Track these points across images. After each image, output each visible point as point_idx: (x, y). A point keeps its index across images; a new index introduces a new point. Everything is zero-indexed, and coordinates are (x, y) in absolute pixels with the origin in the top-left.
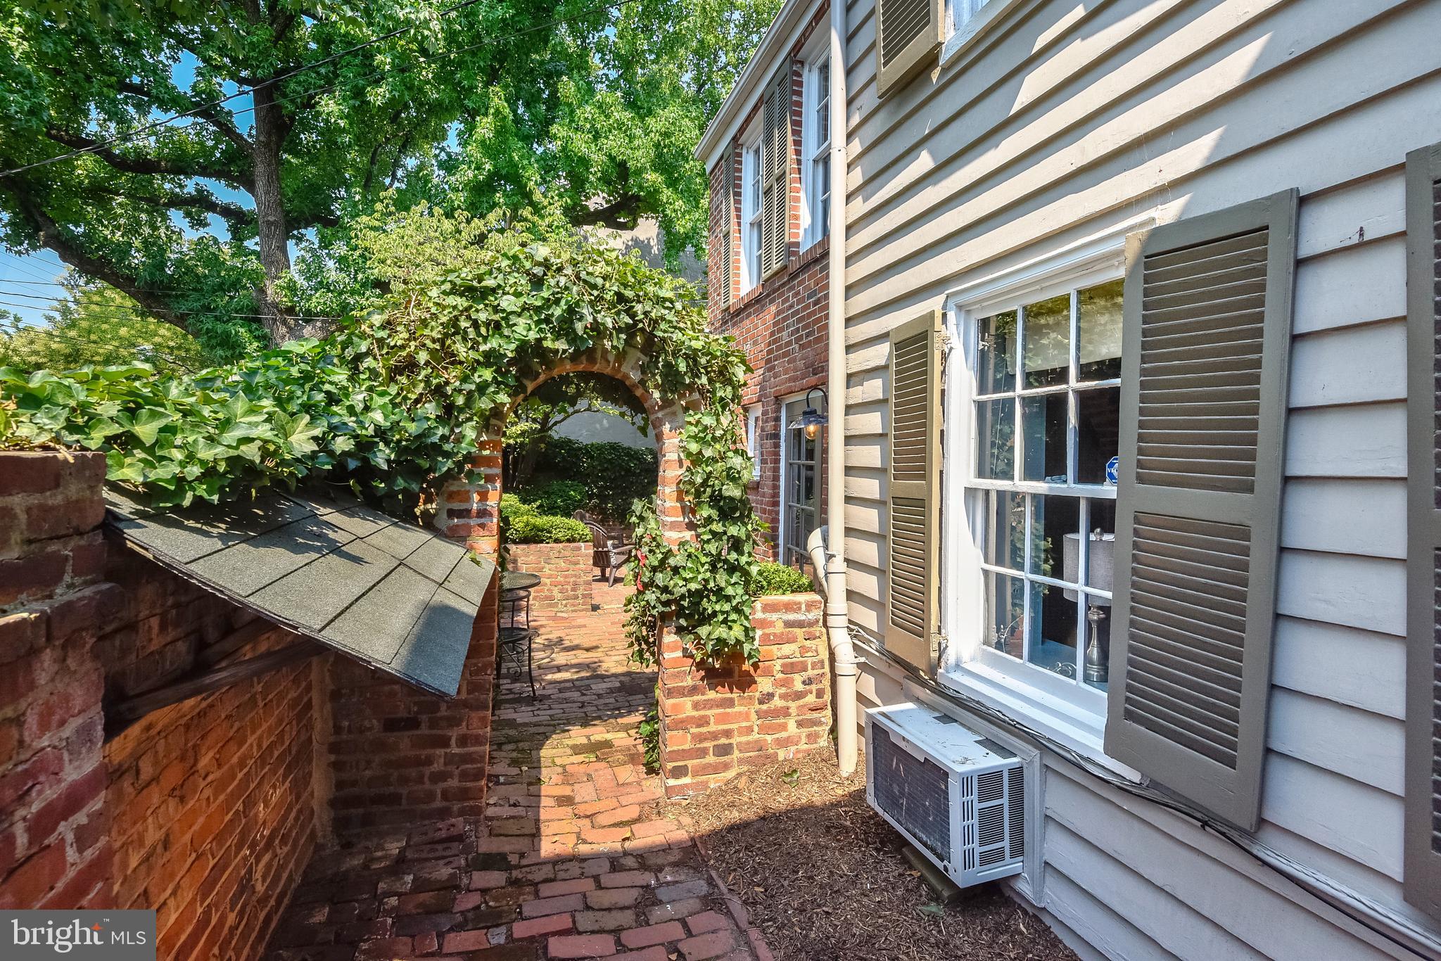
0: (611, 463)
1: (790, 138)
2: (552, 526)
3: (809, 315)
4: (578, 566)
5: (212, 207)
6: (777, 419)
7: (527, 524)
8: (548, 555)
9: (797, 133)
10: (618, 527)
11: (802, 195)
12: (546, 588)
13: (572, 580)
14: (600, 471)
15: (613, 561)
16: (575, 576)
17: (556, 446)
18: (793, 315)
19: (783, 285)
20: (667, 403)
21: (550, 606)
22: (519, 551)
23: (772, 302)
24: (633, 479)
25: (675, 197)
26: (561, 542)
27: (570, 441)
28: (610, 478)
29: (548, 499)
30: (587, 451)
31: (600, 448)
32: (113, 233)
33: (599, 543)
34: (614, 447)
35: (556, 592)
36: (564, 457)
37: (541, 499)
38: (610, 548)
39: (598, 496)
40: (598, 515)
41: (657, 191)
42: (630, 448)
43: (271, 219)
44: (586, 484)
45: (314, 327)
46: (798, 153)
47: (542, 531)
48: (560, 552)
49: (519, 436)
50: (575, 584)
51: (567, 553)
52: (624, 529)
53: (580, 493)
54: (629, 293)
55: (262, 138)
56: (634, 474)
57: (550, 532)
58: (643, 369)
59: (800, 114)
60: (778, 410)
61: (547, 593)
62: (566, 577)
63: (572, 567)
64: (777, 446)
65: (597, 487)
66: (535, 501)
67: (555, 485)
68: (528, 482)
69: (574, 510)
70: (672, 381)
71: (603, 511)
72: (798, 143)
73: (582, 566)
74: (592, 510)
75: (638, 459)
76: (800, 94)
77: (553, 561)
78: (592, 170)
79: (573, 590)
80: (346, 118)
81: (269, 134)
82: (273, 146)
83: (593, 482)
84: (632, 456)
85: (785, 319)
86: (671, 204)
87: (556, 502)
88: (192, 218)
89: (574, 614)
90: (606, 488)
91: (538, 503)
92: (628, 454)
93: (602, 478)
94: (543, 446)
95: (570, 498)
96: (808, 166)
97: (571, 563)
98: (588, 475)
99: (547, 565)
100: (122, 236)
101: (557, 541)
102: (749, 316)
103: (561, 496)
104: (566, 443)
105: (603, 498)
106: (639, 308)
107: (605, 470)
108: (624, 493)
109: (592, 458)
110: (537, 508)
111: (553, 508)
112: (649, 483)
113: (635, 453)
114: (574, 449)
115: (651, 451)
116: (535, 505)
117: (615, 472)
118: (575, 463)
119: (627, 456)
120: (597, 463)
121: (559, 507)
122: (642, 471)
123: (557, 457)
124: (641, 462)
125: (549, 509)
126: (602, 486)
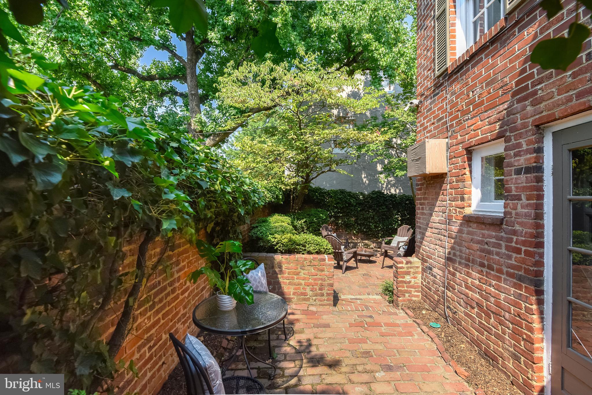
0: (341, 200)
2: (306, 242)
4: (323, 273)
5: (176, 93)
6: (540, 150)
7: (290, 240)
8: (303, 264)
10: (344, 233)
12: (301, 287)
13: (320, 282)
14: (336, 204)
15: (345, 258)
16: (322, 279)
17: (313, 191)
21: (305, 300)
22: (283, 260)
24: (353, 208)
25: (379, 46)
26: (312, 254)
27: (320, 189)
28: (340, 207)
29: (309, 218)
30: (328, 193)
31: (335, 192)
32: (135, 103)
33: (336, 247)
34: (342, 192)
35: (308, 290)
36: (317, 197)
37: (306, 218)
38: (343, 250)
39: (334, 217)
40: (334, 226)
41: (369, 45)
42: (350, 192)
43: (193, 92)
44: (328, 210)
45: (210, 139)
47: (299, 245)
48: (311, 262)
49: (293, 184)
50: (322, 285)
51: (315, 263)
52: (348, 234)
53: (325, 215)
55: (189, 58)
56: (352, 206)
57: (305, 246)
60: (541, 140)
61: (302, 291)
62: (315, 280)
63: (319, 273)
64: (540, 180)
65: (334, 212)
66: (303, 219)
67: (313, 211)
68: (300, 209)
69: (323, 224)
71: (337, 224)
73: (326, 273)
74: (331, 223)
75: (355, 198)
77: (306, 268)
78: (332, 36)
79: (321, 289)
80: (219, 39)
81: (192, 55)
82: (194, 61)
83: (332, 210)
84: (351, 196)
86: (377, 50)
87: (313, 220)
88: (172, 101)
89: (321, 309)
90: (339, 213)
91: (304, 220)
92: (350, 195)
93: (336, 207)
94: (306, 191)
95: (320, 217)
97: (319, 270)
98: (329, 206)
99: (302, 271)
100: (139, 105)
101: (309, 253)
103: (316, 217)
104: (318, 190)
105: (337, 218)
107: (338, 203)
108: (347, 215)
109: (331, 197)
110: (304, 223)
111: (312, 223)
112: (360, 210)
113: (353, 195)
114: (323, 193)
115: (362, 194)
116: (303, 221)
117: (343, 205)
118: (323, 200)
119: (349, 196)
120: (334, 200)
121: (315, 222)
122: (357, 204)
123: (313, 197)
124: (356, 200)
125: (310, 223)
126: (336, 212)
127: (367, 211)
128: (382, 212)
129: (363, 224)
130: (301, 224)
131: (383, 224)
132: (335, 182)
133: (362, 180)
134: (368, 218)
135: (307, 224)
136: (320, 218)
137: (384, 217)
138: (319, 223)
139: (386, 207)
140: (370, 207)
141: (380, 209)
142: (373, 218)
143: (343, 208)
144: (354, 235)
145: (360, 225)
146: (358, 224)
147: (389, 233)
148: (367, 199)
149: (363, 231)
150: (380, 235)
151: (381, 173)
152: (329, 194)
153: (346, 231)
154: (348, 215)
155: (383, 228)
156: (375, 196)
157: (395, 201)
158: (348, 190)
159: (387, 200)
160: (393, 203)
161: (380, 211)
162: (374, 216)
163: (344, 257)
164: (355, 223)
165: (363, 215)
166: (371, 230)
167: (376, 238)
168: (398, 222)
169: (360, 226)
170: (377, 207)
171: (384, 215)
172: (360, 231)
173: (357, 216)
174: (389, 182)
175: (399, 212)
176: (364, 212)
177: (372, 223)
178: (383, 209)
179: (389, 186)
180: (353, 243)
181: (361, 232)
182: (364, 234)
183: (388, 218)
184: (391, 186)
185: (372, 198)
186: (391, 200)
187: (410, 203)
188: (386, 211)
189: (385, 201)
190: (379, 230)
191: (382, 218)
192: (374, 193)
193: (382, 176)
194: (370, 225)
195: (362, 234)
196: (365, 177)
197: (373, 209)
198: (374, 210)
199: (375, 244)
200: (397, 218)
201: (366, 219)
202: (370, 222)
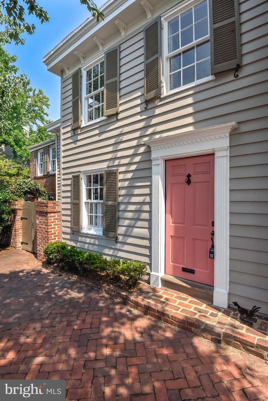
1: (48, 157)
3: (52, 182)
9: (49, 157)
11: (50, 165)
18: (49, 181)
19: (47, 177)
20: (39, 195)
23: (45, 178)
46: (49, 159)
54: (36, 185)
58: (36, 192)
59: (49, 154)
70: (40, 193)
72: (49, 158)
76: (49, 151)
85: (48, 182)
96: (51, 161)
102: (40, 179)
106: (37, 186)
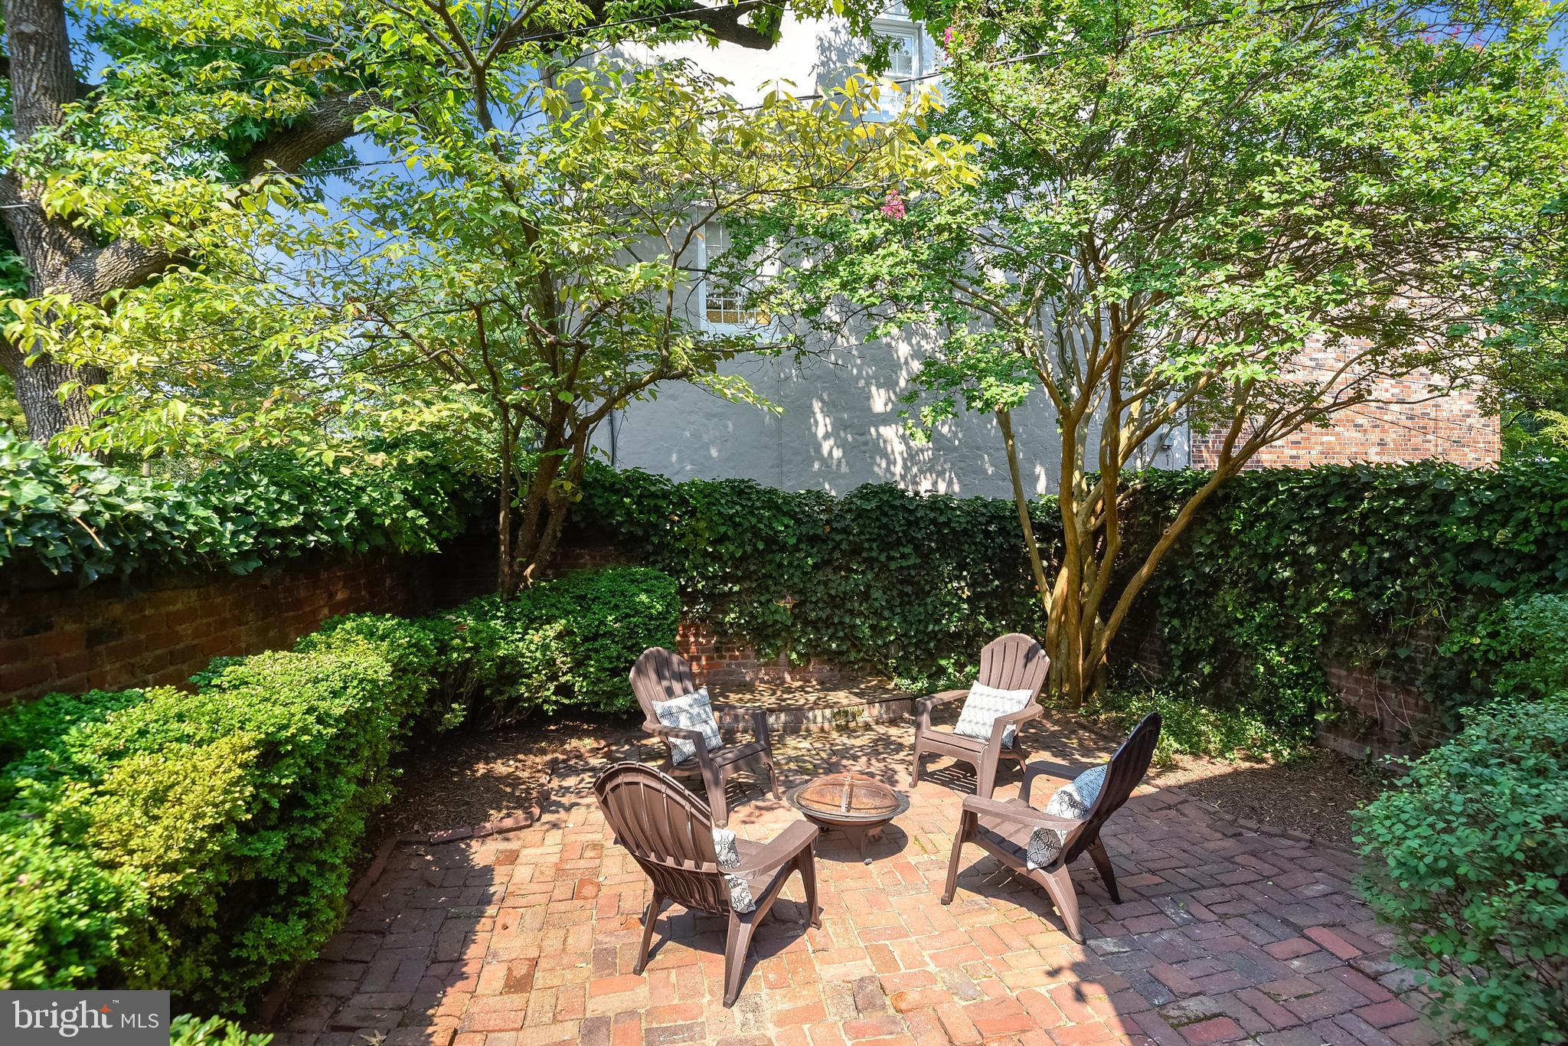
0: (736, 525)
14: (712, 543)
17: (612, 488)
24: (784, 558)
27: (646, 478)
28: (732, 557)
29: (582, 613)
30: (679, 498)
31: (709, 492)
34: (740, 490)
36: (629, 513)
37: (567, 613)
39: (710, 597)
40: (709, 636)
42: (772, 492)
44: (675, 573)
52: (765, 665)
53: (663, 596)
56: (783, 548)
65: (703, 577)
67: (604, 578)
71: (719, 629)
74: (696, 625)
75: (792, 515)
83: (696, 568)
84: (778, 508)
87: (602, 623)
90: (725, 579)
91: (559, 626)
92: (771, 505)
93: (715, 557)
94: (568, 486)
95: (637, 609)
98: (684, 552)
103: (616, 607)
105: (718, 601)
107: (721, 540)
108: (762, 588)
109: (692, 513)
110: (559, 637)
111: (595, 637)
112: (815, 566)
113: (787, 500)
114: (653, 495)
115: (820, 496)
116: (551, 631)
117: (742, 545)
118: (655, 526)
119: (769, 509)
120: (703, 524)
121: (609, 634)
122: (799, 540)
123: (611, 514)
124: (798, 522)
125: (586, 639)
126: (715, 576)
127: (840, 568)
128: (901, 568)
129: (827, 623)
130: (545, 647)
131: (905, 620)
132: (714, 453)
133: (818, 447)
134: (846, 597)
135: (576, 645)
136: (637, 613)
137: (909, 589)
138: (632, 633)
139: (916, 548)
140: (856, 551)
141: (890, 558)
142: (865, 596)
143: (744, 558)
144: (792, 667)
145: (815, 625)
146: (806, 623)
147: (927, 651)
148: (840, 517)
149: (828, 651)
150: (892, 662)
151: (885, 419)
152: (684, 502)
153: (758, 653)
154: (764, 586)
155: (905, 635)
156: (874, 504)
157: (947, 524)
158: (764, 481)
159: (917, 522)
160: (939, 532)
161: (893, 566)
162: (868, 587)
163: (735, 893)
164: (796, 617)
165: (826, 584)
166: (856, 643)
167: (879, 673)
168: (959, 610)
169: (817, 630)
170: (882, 551)
171: (908, 581)
172: (815, 651)
173: (801, 592)
174: (912, 456)
175: (961, 566)
176: (829, 570)
177: (861, 614)
178: (903, 556)
179: (915, 470)
180: (787, 709)
181: (817, 655)
182: (830, 661)
183: (921, 594)
184: (921, 471)
185: (861, 514)
186: (933, 521)
187: (1003, 531)
188: (914, 567)
189: (909, 524)
190: (886, 645)
191: (902, 594)
192: (867, 492)
193: (889, 432)
194: (854, 627)
195: (824, 662)
196: (827, 436)
197: (865, 560)
198: (870, 562)
199: (876, 709)
200: (954, 593)
201: (836, 602)
202: (852, 613)
